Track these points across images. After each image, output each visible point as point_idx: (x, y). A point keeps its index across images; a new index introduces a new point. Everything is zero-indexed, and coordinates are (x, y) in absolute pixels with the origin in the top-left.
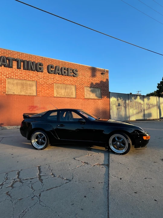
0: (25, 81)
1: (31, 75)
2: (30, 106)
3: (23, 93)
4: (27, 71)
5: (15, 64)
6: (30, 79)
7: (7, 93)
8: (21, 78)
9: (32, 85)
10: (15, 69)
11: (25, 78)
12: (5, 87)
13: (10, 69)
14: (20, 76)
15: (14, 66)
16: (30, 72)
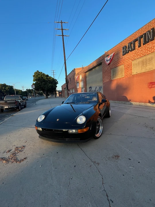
0: (144, 58)
1: (150, 47)
2: (149, 83)
3: (144, 70)
4: (146, 45)
5: (137, 44)
6: (149, 52)
7: (133, 74)
8: (142, 55)
9: (151, 58)
10: (137, 49)
11: (144, 54)
12: (132, 69)
13: (134, 51)
14: (141, 54)
15: (136, 46)
16: (149, 44)
